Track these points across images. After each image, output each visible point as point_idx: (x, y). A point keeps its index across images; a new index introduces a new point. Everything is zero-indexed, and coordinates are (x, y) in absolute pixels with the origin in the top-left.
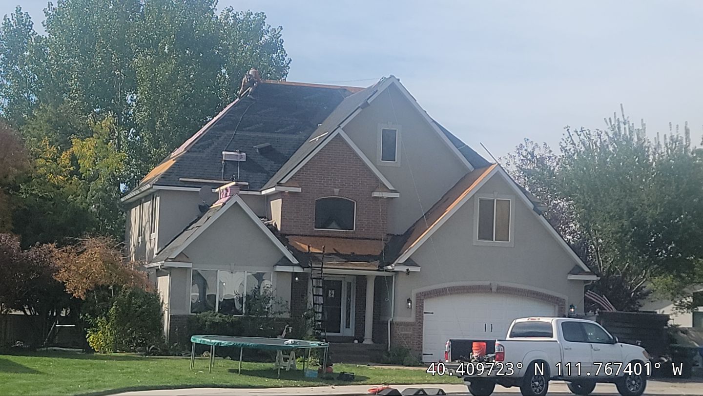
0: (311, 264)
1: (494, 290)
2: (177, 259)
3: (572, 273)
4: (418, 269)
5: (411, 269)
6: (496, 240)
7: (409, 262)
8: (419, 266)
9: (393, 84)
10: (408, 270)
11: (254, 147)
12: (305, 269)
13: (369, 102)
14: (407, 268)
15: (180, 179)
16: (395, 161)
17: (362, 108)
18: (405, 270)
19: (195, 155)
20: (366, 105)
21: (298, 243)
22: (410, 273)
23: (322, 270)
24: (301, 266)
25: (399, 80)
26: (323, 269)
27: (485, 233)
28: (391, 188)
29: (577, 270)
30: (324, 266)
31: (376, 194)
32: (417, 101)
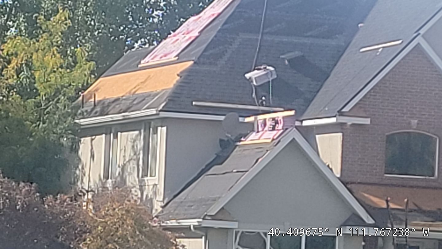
2: (220, 216)
11: (283, 56)
15: (194, 103)
19: (205, 68)
21: (366, 195)
24: (378, 227)
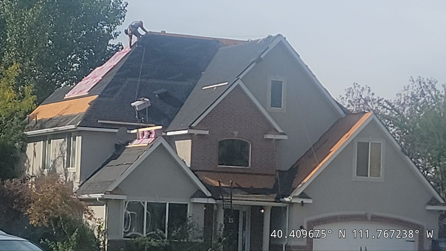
0: (223, 197)
1: (369, 218)
2: (115, 192)
3: (430, 204)
4: (310, 201)
5: (305, 201)
6: (370, 176)
7: (303, 195)
8: (311, 198)
9: (281, 41)
10: (302, 202)
12: (218, 201)
13: (262, 56)
14: (302, 200)
15: (99, 121)
16: (281, 107)
17: (257, 63)
18: (300, 202)
19: (106, 99)
20: (259, 60)
21: (206, 178)
22: (304, 205)
23: (231, 202)
24: (214, 199)
25: (285, 38)
26: (233, 201)
27: (362, 171)
28: (280, 131)
29: (434, 201)
30: (233, 198)
31: (269, 136)
32: (300, 57)
